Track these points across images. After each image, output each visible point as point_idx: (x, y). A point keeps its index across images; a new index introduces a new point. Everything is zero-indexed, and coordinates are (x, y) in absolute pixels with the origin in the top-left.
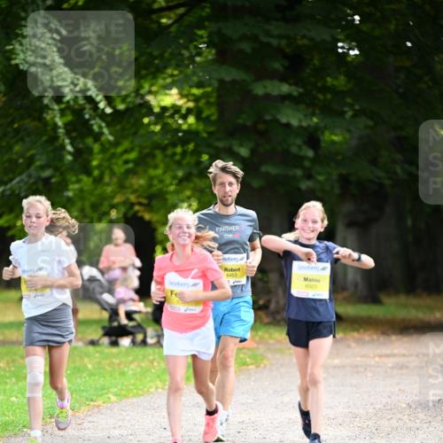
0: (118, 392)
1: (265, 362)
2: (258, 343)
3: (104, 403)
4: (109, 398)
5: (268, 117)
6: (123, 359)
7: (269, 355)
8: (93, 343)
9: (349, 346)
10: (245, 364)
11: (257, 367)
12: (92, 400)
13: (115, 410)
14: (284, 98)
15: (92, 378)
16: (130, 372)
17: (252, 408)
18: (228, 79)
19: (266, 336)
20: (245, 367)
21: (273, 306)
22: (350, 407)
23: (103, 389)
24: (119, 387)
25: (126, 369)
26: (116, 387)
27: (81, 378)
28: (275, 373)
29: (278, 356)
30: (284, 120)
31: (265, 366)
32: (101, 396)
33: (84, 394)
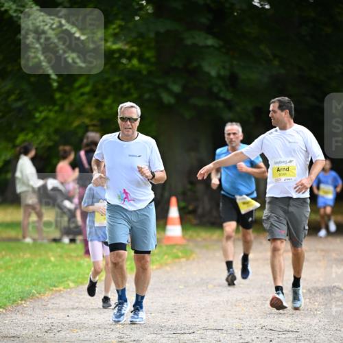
1: (194, 255)
2: (188, 240)
3: (64, 288)
4: (68, 285)
8: (55, 240)
9: (261, 243)
10: (178, 257)
11: (188, 259)
12: (55, 286)
13: (73, 294)
15: (55, 268)
17: (183, 293)
19: (195, 235)
20: (177, 260)
21: (200, 211)
23: (64, 277)
24: (77, 276)
25: (82, 262)
27: (45, 268)
28: (201, 265)
29: (204, 251)
31: (194, 259)
32: (62, 282)
33: (49, 281)
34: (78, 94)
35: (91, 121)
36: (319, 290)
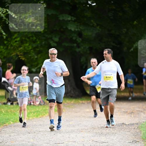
0: (13, 121)
3: (8, 124)
4: (10, 123)
5: (64, 27)
6: (15, 109)
7: (65, 108)
12: (4, 123)
14: (69, 21)
15: (4, 116)
16: (17, 114)
18: (50, 14)
22: (92, 126)
24: (14, 119)
26: (12, 119)
28: (67, 114)
32: (8, 121)
33: (2, 121)
34: (14, 42)
35: (20, 53)
36: (117, 125)
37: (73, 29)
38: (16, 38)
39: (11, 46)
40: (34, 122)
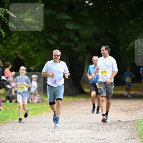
0: (12, 118)
3: (7, 121)
4: (9, 120)
5: (62, 26)
6: (13, 107)
7: (63, 106)
8: (3, 101)
9: (89, 103)
12: (3, 121)
13: (11, 124)
14: (67, 20)
15: (3, 113)
16: (16, 111)
18: (48, 14)
22: (89, 123)
23: (7, 117)
24: (12, 116)
25: (15, 110)
26: (11, 116)
28: (64, 112)
29: (65, 106)
30: (67, 27)
32: (6, 119)
34: (13, 41)
35: (19, 52)
36: (113, 122)
37: (71, 28)
38: (15, 37)
39: (10, 45)
40: (32, 120)
